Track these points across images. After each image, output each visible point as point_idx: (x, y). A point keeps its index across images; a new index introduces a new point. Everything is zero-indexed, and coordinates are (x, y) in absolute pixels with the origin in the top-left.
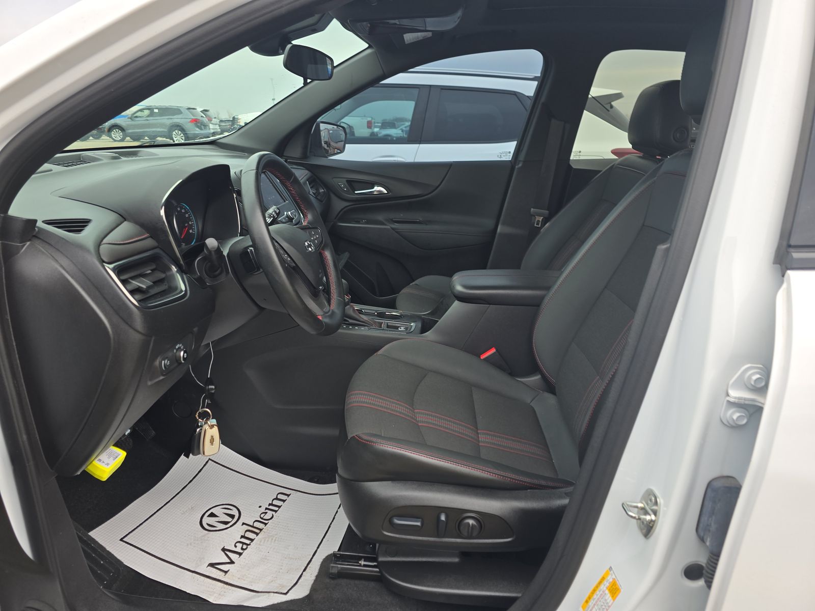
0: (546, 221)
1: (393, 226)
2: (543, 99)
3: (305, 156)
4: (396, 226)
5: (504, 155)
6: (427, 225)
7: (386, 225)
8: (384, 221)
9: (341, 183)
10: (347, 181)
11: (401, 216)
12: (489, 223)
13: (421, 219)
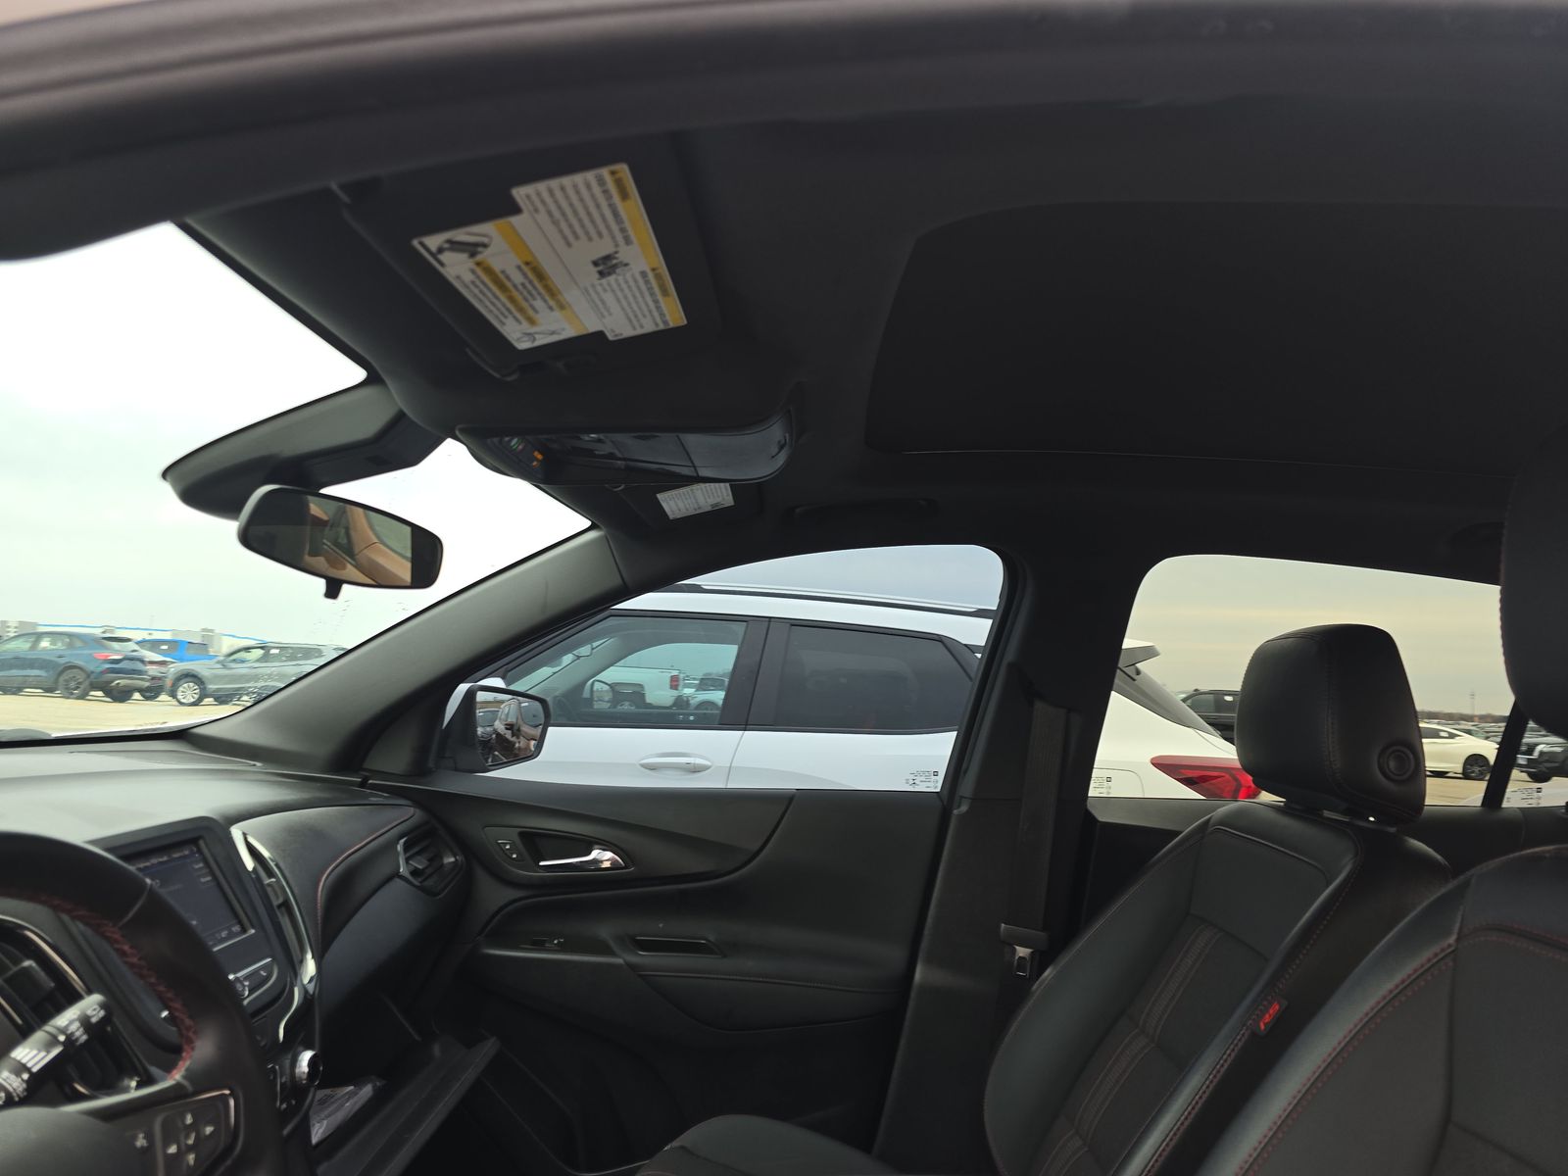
0: (1043, 959)
1: (633, 959)
2: (1010, 654)
3: (420, 769)
4: (643, 958)
5: (923, 778)
6: (725, 956)
7: (612, 954)
8: (612, 944)
9: (504, 840)
10: (522, 835)
11: (659, 927)
12: (893, 955)
13: (712, 938)
